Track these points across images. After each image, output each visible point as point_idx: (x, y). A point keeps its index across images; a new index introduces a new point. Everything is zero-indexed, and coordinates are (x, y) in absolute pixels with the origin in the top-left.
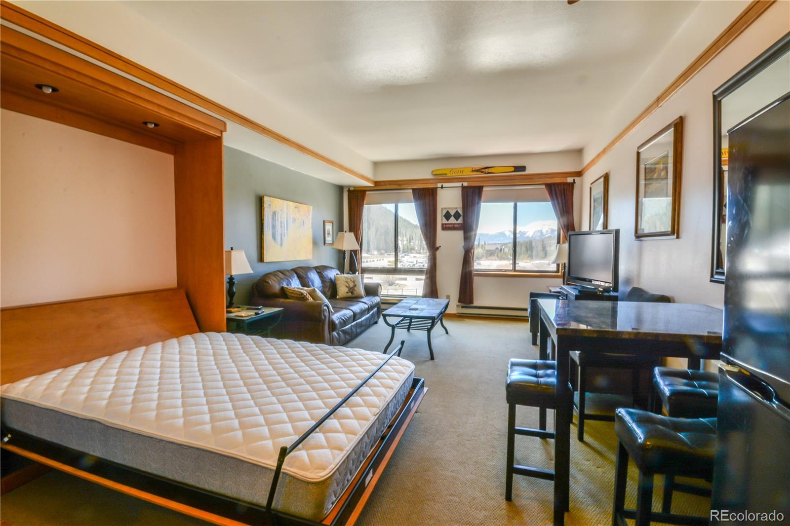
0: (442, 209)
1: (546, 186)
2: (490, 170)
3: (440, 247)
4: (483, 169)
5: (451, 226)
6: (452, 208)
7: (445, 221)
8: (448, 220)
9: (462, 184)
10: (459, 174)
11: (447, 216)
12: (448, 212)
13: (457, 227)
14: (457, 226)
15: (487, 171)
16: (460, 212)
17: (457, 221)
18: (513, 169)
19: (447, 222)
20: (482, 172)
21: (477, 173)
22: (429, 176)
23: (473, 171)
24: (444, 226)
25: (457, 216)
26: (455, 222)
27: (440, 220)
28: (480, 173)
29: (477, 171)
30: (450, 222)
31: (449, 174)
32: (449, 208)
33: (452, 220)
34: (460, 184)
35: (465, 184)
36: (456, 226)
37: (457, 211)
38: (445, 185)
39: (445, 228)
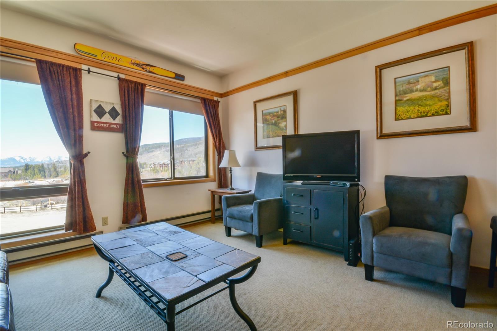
0: (91, 100)
1: (201, 100)
2: (151, 69)
3: (89, 153)
4: (144, 65)
5: (105, 125)
6: (107, 103)
7: (95, 118)
8: (100, 118)
9: (118, 75)
10: (114, 61)
11: (100, 111)
12: (100, 106)
13: (113, 128)
14: (115, 126)
15: (148, 68)
16: (119, 109)
17: (114, 120)
18: (173, 76)
19: (99, 120)
20: (143, 68)
21: (137, 68)
22: (69, 51)
23: (132, 63)
24: (95, 124)
25: (113, 113)
26: (111, 121)
27: (88, 116)
28: (140, 69)
29: (138, 65)
30: (103, 120)
31: (99, 57)
32: (101, 101)
33: (107, 118)
34: (116, 75)
35: (122, 76)
36: (112, 126)
37: (114, 108)
38: (92, 69)
39: (95, 127)
